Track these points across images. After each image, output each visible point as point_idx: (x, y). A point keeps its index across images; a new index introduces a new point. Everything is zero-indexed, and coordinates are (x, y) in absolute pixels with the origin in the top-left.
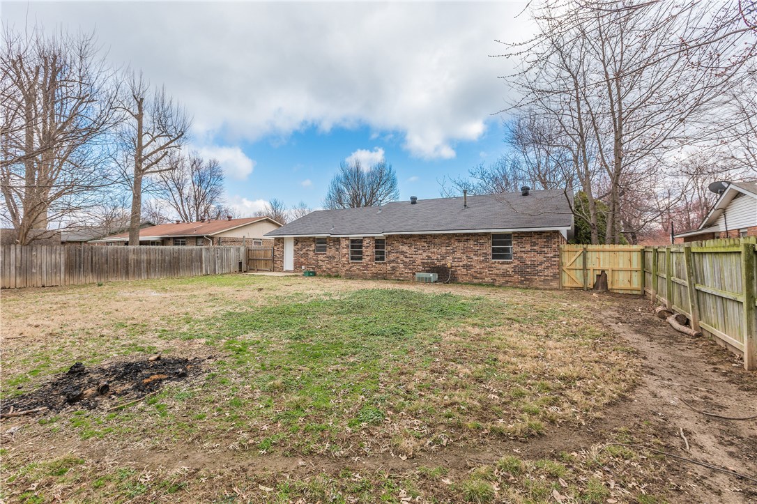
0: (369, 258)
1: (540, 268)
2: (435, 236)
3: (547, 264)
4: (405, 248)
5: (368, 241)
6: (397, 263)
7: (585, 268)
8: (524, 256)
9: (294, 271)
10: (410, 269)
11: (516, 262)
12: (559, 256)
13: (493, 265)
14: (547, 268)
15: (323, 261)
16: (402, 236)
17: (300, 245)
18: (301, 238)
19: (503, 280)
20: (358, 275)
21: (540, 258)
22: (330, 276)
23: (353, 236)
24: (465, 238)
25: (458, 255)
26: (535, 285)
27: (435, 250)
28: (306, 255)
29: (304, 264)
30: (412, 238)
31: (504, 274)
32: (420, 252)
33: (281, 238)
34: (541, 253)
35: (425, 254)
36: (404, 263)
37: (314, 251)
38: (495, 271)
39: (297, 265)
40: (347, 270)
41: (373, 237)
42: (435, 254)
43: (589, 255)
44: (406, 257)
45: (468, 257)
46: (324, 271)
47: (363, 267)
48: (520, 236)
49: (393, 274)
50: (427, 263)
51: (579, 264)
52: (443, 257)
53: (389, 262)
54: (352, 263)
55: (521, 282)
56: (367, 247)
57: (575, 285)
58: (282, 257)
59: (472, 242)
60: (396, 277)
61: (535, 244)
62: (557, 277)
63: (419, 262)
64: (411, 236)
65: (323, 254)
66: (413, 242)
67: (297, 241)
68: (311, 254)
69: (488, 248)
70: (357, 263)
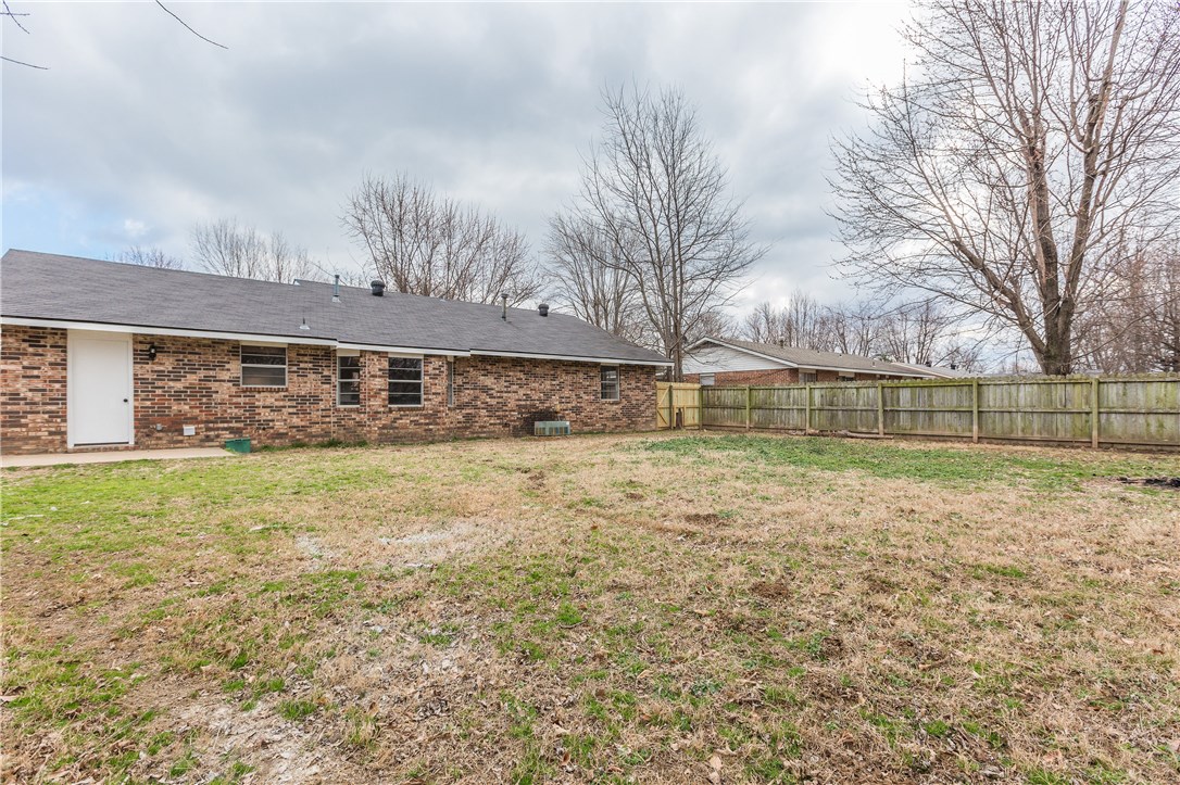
0: (440, 399)
1: (642, 408)
2: (535, 363)
3: (647, 403)
4: (489, 381)
5: (437, 363)
6: (476, 407)
7: (671, 407)
8: (631, 394)
9: (138, 446)
10: (499, 417)
11: (624, 402)
12: (655, 394)
13: (604, 407)
14: (648, 408)
15: (279, 409)
16: (484, 359)
17: (167, 363)
18: (174, 339)
19: (611, 425)
20: (413, 435)
21: (642, 396)
22: (298, 445)
23: (396, 351)
24: (574, 368)
25: (566, 393)
26: (639, 428)
27: (536, 385)
28: (202, 393)
29: (193, 420)
30: (501, 365)
31: (614, 418)
32: (515, 387)
33: (55, 332)
34: (643, 390)
35: (521, 392)
36: (488, 407)
37: (235, 382)
38: (606, 414)
39: (155, 426)
40: (384, 427)
41: (446, 357)
42: (535, 391)
43: (674, 392)
44: (492, 397)
45: (578, 397)
46: (280, 436)
47: (426, 416)
48: (626, 370)
49: (466, 428)
50: (525, 407)
51: (667, 404)
52: (548, 396)
53: (460, 407)
54: (400, 409)
55: (628, 426)
56: (435, 377)
57: (664, 425)
58: (64, 399)
59: (581, 375)
60: (473, 433)
61: (638, 380)
62: (654, 418)
63: (512, 404)
64: (499, 360)
65: (278, 391)
66: (500, 370)
67: (149, 349)
68: (224, 391)
69: (597, 385)
70: (408, 409)
